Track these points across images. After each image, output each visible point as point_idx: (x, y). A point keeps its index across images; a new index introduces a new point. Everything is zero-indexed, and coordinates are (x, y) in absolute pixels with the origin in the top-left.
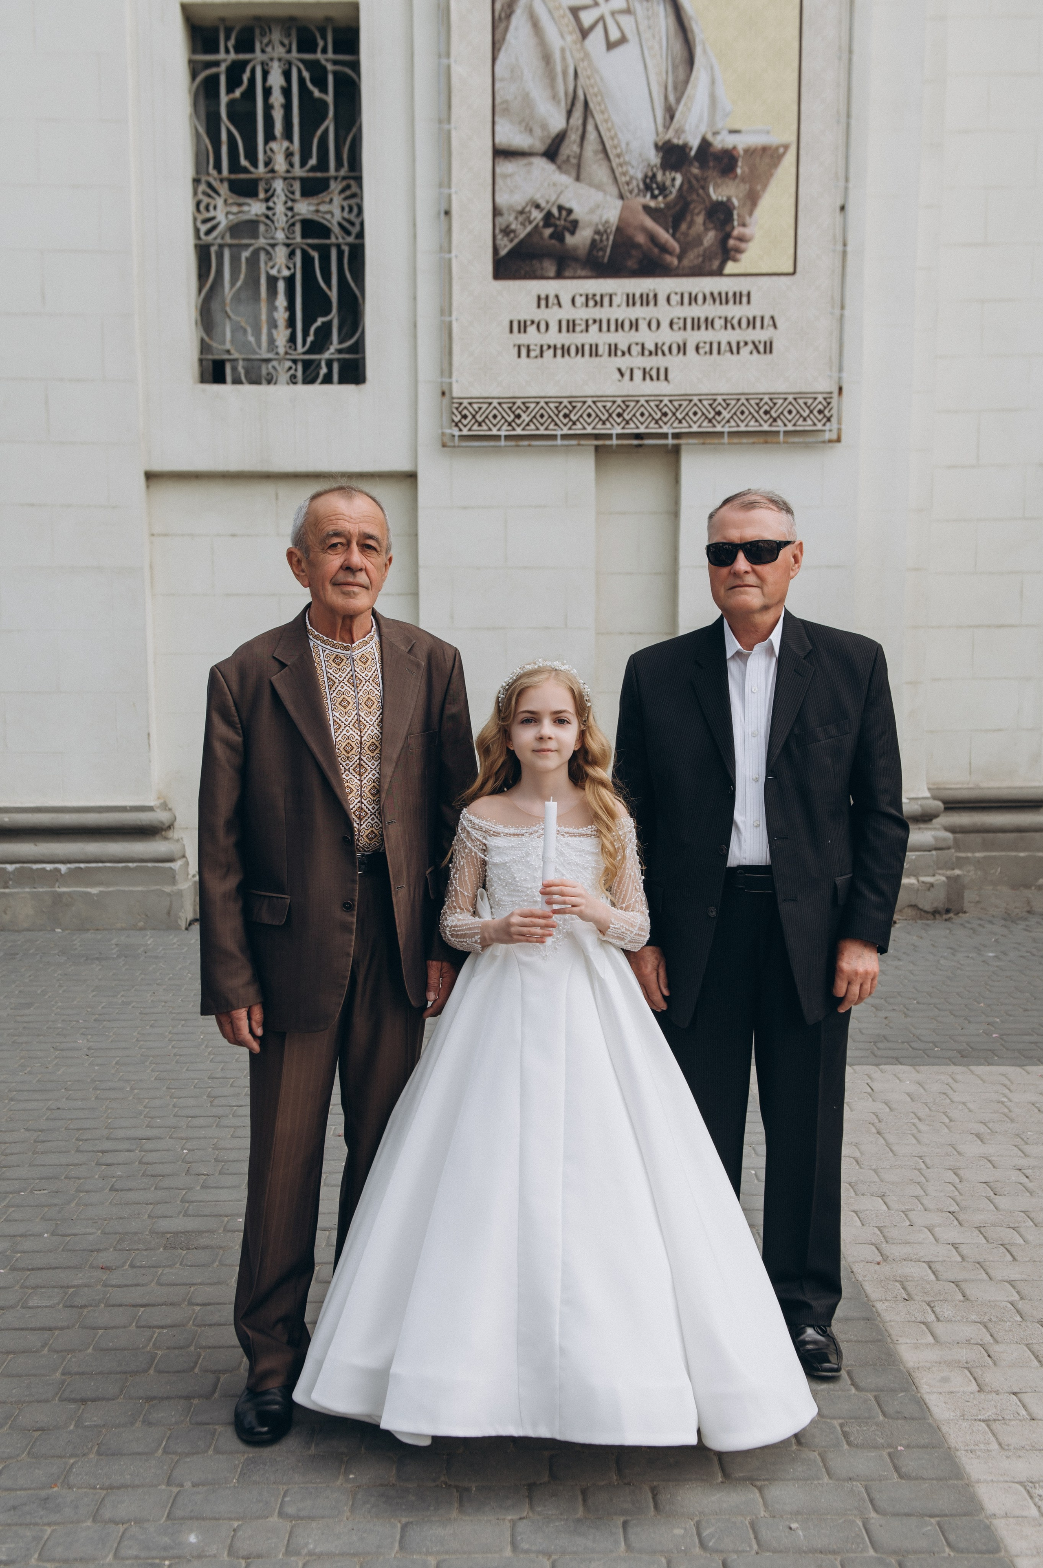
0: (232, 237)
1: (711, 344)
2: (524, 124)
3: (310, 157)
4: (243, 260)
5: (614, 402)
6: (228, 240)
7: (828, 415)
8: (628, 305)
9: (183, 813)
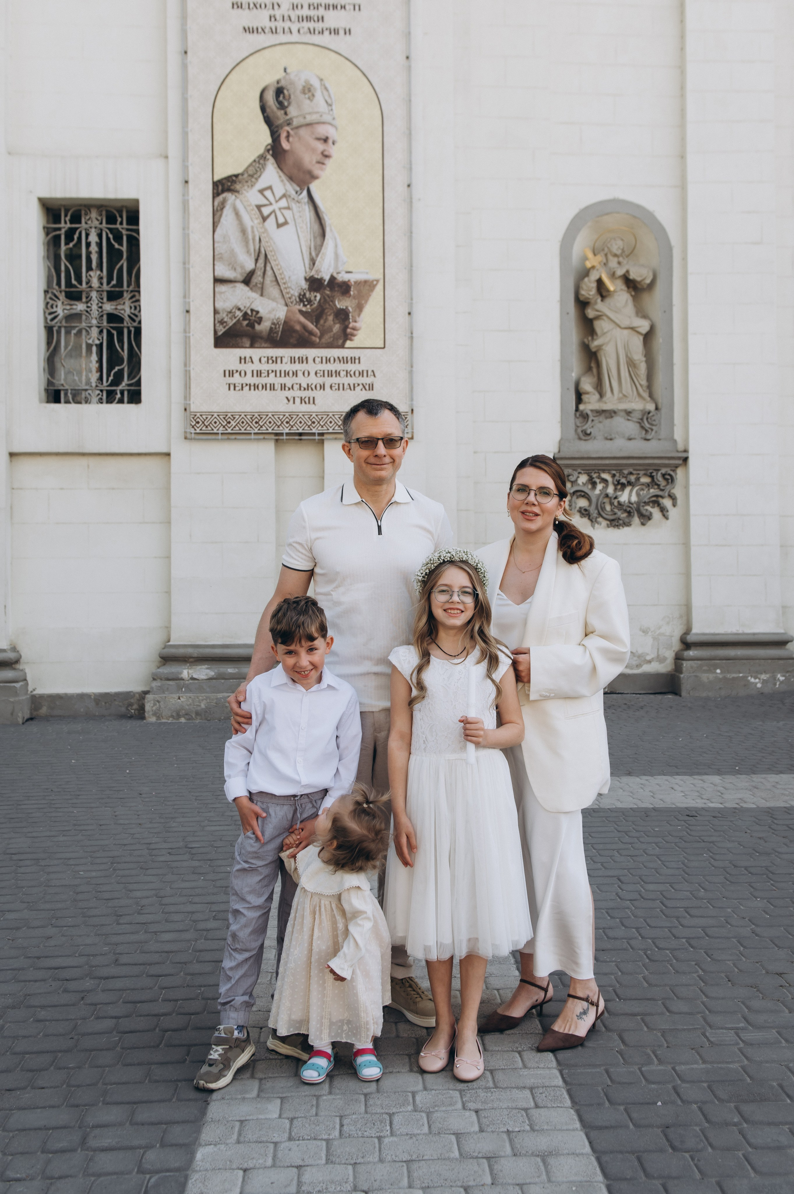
0: (66, 322)
1: (339, 384)
2: (231, 266)
3: (113, 279)
5: (284, 415)
6: (64, 324)
8: (291, 363)
9: (26, 653)
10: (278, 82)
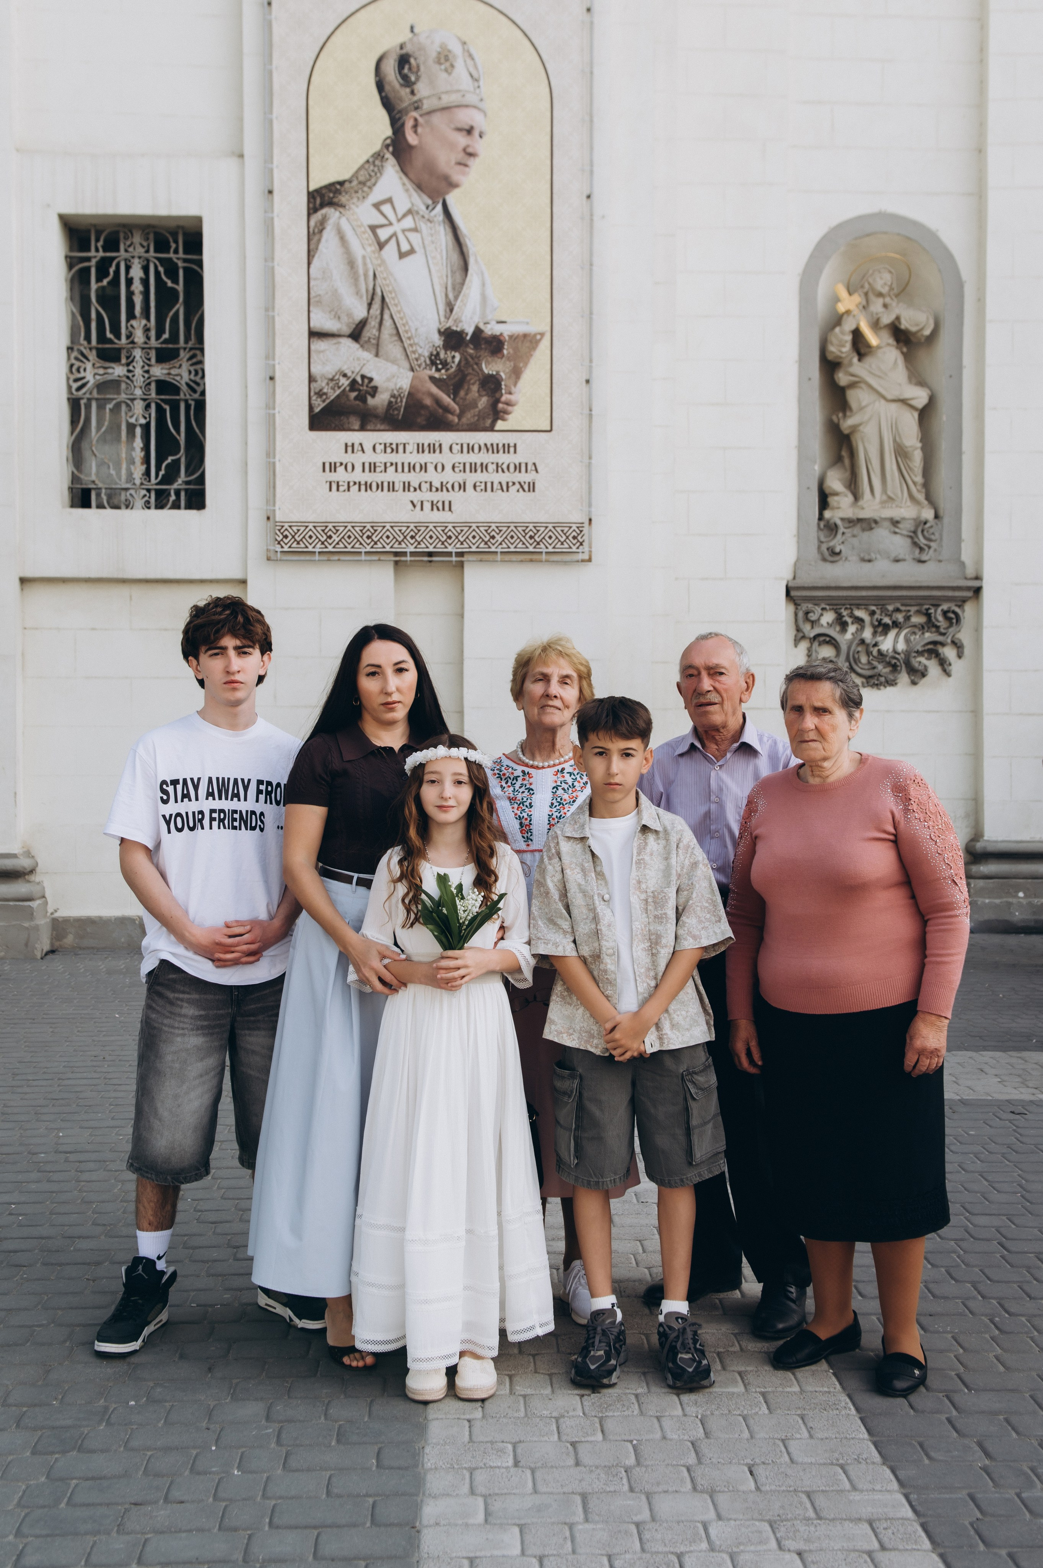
0: (98, 393)
1: (486, 483)
2: (333, 313)
3: (164, 332)
4: (108, 410)
5: (408, 527)
6: (95, 394)
7: (581, 540)
8: (418, 452)
9: (44, 861)
10: (401, 47)
